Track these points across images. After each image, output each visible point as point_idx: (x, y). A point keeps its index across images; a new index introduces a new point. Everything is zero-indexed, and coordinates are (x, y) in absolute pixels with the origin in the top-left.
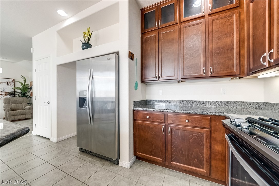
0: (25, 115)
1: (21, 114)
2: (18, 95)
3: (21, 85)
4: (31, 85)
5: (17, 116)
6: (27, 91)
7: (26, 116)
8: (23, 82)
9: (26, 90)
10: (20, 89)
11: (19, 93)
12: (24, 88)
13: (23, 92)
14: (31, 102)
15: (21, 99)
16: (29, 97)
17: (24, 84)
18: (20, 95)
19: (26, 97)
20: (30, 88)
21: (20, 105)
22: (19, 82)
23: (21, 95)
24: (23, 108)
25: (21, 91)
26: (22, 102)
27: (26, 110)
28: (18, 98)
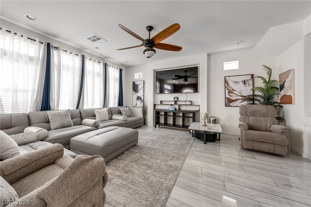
0: (273, 145)
1: (266, 141)
2: (258, 100)
3: (264, 83)
4: (280, 81)
5: (258, 142)
6: (274, 94)
7: (276, 148)
8: (266, 77)
9: (272, 91)
10: (261, 89)
11: (261, 96)
12: (268, 89)
13: (267, 95)
14: (281, 115)
15: (264, 108)
16: (277, 104)
17: (267, 80)
18: (262, 100)
19: (272, 104)
20: (278, 87)
21: (262, 119)
22: (260, 77)
23: (264, 101)
24: (268, 126)
25: (262, 93)
26: (265, 115)
27: (276, 134)
28: (258, 107)
